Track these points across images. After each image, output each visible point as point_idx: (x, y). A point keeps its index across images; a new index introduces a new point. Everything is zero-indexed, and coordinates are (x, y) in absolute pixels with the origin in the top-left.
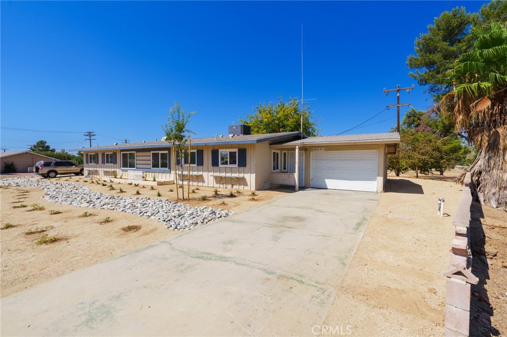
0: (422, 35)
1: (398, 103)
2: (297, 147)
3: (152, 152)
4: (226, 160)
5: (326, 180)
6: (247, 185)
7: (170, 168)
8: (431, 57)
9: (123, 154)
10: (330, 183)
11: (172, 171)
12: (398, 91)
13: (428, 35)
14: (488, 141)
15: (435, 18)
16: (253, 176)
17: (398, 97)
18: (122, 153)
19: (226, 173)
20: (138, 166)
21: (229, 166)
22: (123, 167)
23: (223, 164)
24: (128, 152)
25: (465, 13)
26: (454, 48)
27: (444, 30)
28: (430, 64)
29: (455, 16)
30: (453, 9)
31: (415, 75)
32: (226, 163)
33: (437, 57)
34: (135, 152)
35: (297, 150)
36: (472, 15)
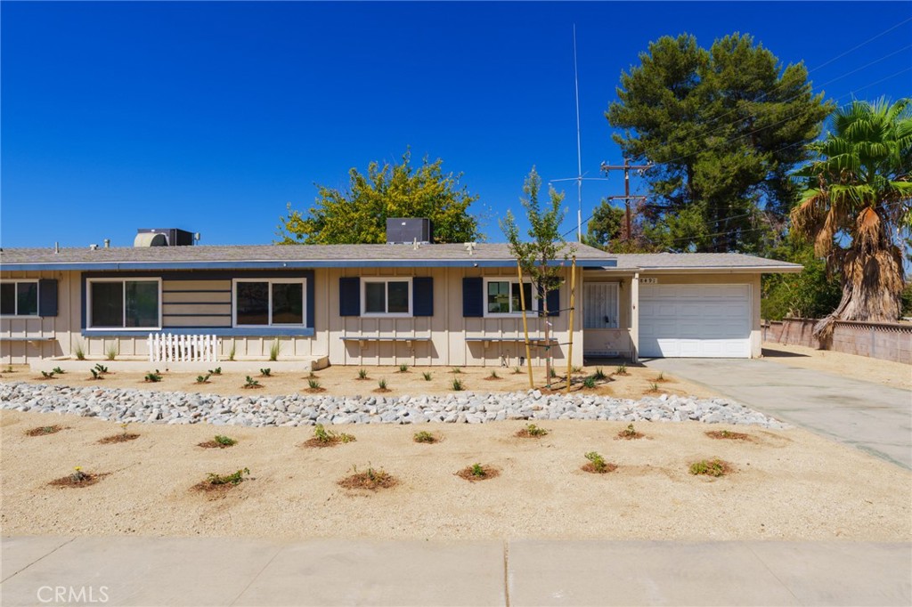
0: (634, 69)
1: (627, 194)
2: (637, 275)
3: (235, 281)
4: (503, 301)
5: (659, 340)
6: (562, 357)
7: (311, 323)
8: (650, 112)
9: (94, 285)
10: (667, 346)
11: (318, 333)
12: (627, 169)
13: (642, 70)
14: (864, 273)
15: (651, 42)
16: (579, 337)
17: (627, 181)
18: (89, 280)
19: (503, 332)
20: (171, 321)
21: (511, 314)
22: (94, 324)
23: (496, 310)
24: (124, 280)
25: (696, 47)
26: (683, 104)
27: (667, 68)
28: (649, 126)
29: (682, 47)
30: (680, 35)
31: (623, 140)
32: (504, 309)
33: (659, 113)
34: (159, 279)
35: (635, 284)
36: (706, 54)
